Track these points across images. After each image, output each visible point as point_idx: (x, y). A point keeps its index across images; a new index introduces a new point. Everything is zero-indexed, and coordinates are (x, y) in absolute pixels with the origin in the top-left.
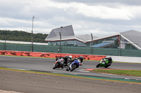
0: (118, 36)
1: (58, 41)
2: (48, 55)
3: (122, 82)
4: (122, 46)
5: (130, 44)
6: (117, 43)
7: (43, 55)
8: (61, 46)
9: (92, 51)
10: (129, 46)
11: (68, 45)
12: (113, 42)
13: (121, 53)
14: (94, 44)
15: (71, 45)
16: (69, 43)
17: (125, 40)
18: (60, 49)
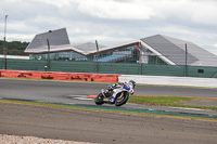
0: (138, 43)
1: (45, 53)
2: (31, 75)
3: (144, 114)
4: (144, 60)
5: (156, 57)
6: (136, 55)
7: (22, 75)
8: (49, 60)
9: (98, 68)
10: (153, 59)
11: (60, 59)
12: (130, 53)
13: (142, 71)
14: (100, 57)
15: (64, 59)
16: (62, 55)
17: (148, 51)
18: (48, 65)
